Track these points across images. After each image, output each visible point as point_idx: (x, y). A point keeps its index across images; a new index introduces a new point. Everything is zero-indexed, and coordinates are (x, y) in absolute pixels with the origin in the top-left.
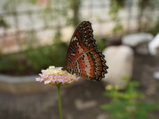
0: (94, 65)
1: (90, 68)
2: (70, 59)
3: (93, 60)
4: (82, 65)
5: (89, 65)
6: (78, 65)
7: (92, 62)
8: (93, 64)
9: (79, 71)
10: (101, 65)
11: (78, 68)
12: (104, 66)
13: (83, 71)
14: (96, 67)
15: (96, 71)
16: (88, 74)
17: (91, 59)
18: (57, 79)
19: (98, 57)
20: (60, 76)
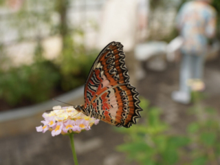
0: (123, 106)
1: (117, 109)
2: (89, 95)
3: (123, 98)
4: (106, 105)
5: (116, 106)
6: (100, 104)
7: (120, 101)
8: (121, 104)
9: (101, 113)
10: (132, 106)
11: (100, 109)
12: (136, 108)
13: (107, 113)
14: (125, 109)
15: (124, 115)
16: (114, 118)
17: (119, 96)
18: (69, 126)
19: (129, 95)
20: (73, 121)
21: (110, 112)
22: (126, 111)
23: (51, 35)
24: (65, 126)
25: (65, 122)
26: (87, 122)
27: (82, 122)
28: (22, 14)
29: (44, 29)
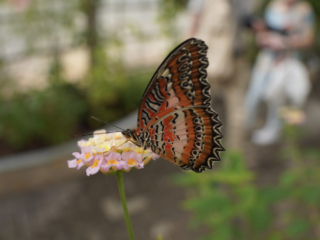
0: (196, 140)
1: (185, 143)
2: (145, 115)
3: (196, 128)
4: (169, 134)
5: (184, 137)
6: (160, 132)
7: (192, 131)
8: (193, 136)
9: (160, 146)
10: (209, 141)
11: (159, 139)
12: (215, 146)
13: (169, 146)
14: (198, 144)
15: (195, 153)
16: (178, 156)
17: (191, 125)
18: (112, 162)
19: (206, 125)
20: (118, 154)
21: (174, 145)
22: (199, 147)
23: (74, 46)
24: (105, 161)
25: (106, 155)
26: (139, 156)
27: (131, 156)
28: (32, 15)
29: (64, 37)
